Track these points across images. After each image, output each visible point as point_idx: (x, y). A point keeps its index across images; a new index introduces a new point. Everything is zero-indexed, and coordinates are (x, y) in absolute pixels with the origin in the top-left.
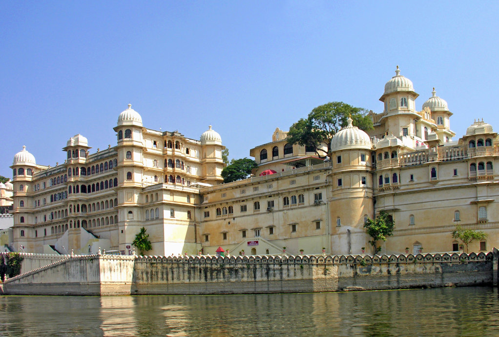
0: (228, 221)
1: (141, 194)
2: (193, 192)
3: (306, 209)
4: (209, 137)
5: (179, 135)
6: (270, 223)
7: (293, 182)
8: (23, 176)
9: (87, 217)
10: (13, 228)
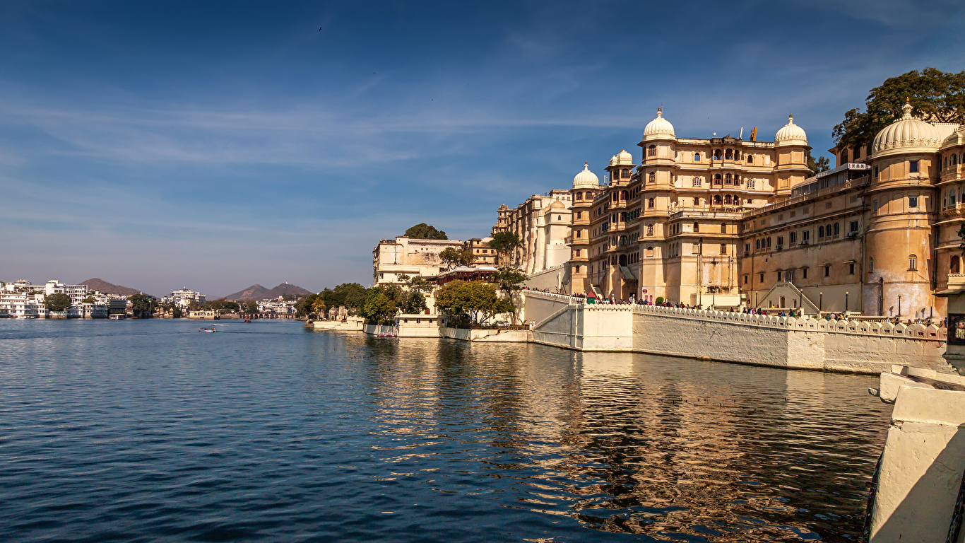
0: (765, 257)
1: (665, 225)
2: (732, 218)
3: (840, 245)
4: (784, 136)
5: (733, 140)
6: (805, 263)
7: (829, 205)
8: (581, 201)
9: (627, 252)
10: (569, 262)
